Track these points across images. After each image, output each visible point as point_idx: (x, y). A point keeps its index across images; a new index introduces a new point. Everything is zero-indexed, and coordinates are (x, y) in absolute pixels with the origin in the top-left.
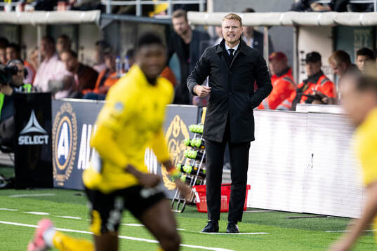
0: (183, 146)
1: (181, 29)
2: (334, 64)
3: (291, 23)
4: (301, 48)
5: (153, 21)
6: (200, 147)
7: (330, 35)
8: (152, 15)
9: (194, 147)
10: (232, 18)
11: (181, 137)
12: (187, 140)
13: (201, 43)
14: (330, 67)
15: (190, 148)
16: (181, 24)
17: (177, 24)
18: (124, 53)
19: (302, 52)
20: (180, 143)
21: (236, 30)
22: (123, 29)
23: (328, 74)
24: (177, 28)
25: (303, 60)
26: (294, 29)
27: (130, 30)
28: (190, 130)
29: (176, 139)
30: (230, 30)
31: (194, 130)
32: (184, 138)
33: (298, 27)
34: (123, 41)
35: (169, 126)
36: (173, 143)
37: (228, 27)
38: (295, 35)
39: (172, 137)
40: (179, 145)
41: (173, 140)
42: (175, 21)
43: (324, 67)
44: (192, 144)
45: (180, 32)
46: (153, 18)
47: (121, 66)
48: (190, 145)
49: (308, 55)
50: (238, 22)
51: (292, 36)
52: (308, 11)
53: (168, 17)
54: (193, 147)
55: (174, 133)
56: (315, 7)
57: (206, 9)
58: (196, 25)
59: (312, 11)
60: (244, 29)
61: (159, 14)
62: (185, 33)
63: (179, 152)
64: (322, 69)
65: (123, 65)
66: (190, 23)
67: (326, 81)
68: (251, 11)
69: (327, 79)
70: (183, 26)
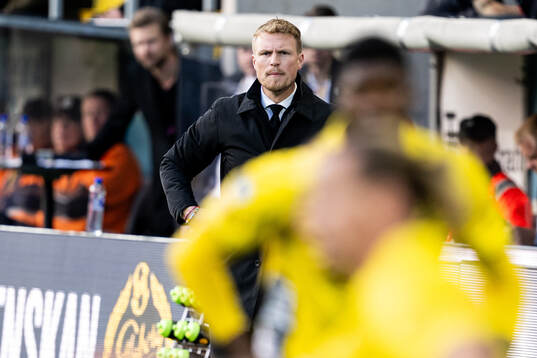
0: (156, 338)
1: (149, 55)
2: (528, 146)
3: (424, 43)
4: (447, 105)
5: (88, 30)
6: (197, 342)
7: (520, 75)
8: (86, 17)
9: (183, 342)
10: (277, 31)
11: (151, 316)
12: (165, 324)
13: (205, 87)
14: (517, 152)
15: (171, 343)
16: (150, 42)
17: (141, 43)
18: (17, 109)
19: (451, 116)
20: (148, 330)
21: (285, 60)
22: (18, 51)
23: (513, 169)
24: (140, 51)
25: (451, 135)
26: (433, 60)
27: (33, 52)
28: (175, 299)
29: (139, 320)
30: (272, 59)
31: (183, 300)
32: (159, 319)
33: (441, 54)
34: (17, 78)
35: (123, 287)
36: (130, 330)
37: (268, 53)
38: (433, 73)
39: (128, 314)
40: (146, 335)
41: (132, 322)
42: (137, 36)
43: (503, 154)
44: (176, 334)
45: (148, 64)
46: (90, 24)
47: (9, 139)
48: (172, 335)
49: (464, 124)
50: (292, 40)
51: (427, 76)
52: (467, 17)
53: (125, 22)
54: (179, 342)
55: (135, 303)
56: (484, 5)
57: (218, 6)
58: (195, 45)
59: (476, 15)
60: (308, 56)
61: (103, 15)
62: (161, 63)
63: (147, 351)
64: (498, 157)
65: (15, 138)
66: (177, 38)
67: (506, 189)
68: (327, 12)
69: (510, 181)
70: (156, 48)
